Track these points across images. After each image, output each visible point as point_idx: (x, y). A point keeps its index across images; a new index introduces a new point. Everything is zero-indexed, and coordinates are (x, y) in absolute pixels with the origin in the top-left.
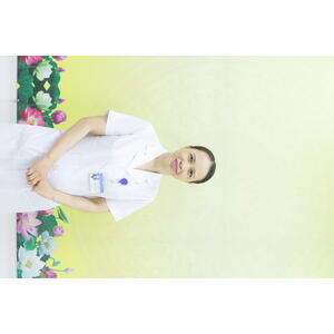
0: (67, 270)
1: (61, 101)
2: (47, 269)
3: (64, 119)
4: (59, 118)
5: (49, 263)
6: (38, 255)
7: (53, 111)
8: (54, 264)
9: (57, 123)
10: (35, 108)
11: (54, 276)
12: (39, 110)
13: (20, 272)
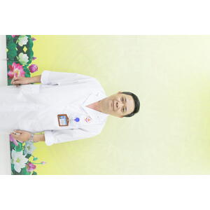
0: (42, 163)
1: (34, 58)
2: (30, 163)
3: (36, 70)
4: (34, 69)
5: (31, 159)
6: (24, 154)
7: (30, 65)
8: (34, 159)
9: (32, 72)
10: (18, 63)
11: (34, 167)
12: (21, 65)
13: (13, 165)
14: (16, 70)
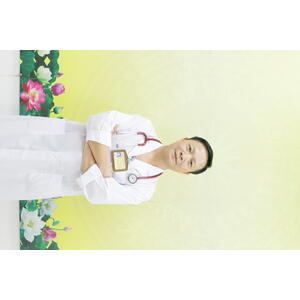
0: (65, 229)
1: (60, 75)
2: (48, 228)
3: (62, 91)
4: (58, 90)
5: (49, 223)
6: (39, 215)
7: (53, 84)
8: (54, 224)
9: (56, 94)
10: (36, 81)
11: (54, 235)
12: (40, 83)
13: (22, 231)
14: (32, 91)
